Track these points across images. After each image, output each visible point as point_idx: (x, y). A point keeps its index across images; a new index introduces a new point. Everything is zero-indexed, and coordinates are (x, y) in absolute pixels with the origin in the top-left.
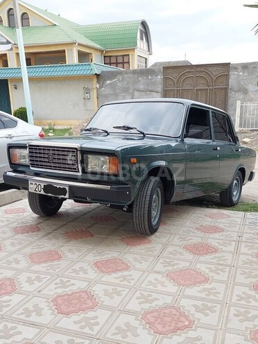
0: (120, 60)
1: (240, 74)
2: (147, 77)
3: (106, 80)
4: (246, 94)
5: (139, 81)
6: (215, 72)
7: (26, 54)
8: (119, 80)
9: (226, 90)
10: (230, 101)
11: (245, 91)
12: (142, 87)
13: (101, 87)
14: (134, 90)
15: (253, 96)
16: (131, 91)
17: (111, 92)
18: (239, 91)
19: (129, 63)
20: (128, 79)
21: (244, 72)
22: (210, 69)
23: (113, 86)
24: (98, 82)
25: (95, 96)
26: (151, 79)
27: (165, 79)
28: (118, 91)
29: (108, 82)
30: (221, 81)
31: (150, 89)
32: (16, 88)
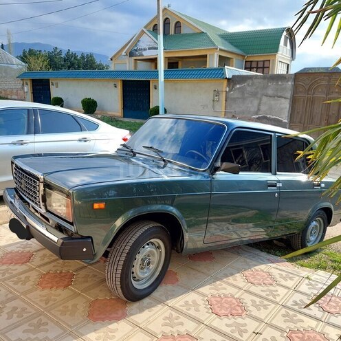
0: (261, 65)
2: (277, 83)
3: (235, 84)
5: (268, 86)
7: (165, 58)
8: (248, 84)
12: (270, 92)
13: (230, 91)
14: (263, 95)
16: (259, 96)
17: (239, 96)
19: (269, 67)
20: (258, 84)
23: (242, 90)
24: (228, 85)
25: (224, 98)
26: (281, 85)
27: (296, 85)
28: (246, 95)
29: (238, 86)
31: (279, 94)
32: (156, 89)
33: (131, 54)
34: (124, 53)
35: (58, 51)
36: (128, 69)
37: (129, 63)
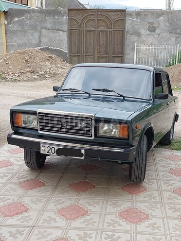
1: (135, 19)
2: (54, 17)
3: (13, 17)
4: (140, 36)
5: (46, 20)
6: (114, 17)
8: (27, 18)
9: (123, 32)
10: (127, 42)
11: (139, 35)
12: (49, 26)
13: (9, 23)
14: (42, 28)
15: (144, 38)
16: (39, 28)
17: (19, 28)
18: (133, 34)
20: (36, 18)
21: (137, 18)
22: (110, 14)
23: (21, 23)
24: (6, 18)
25: (4, 31)
26: (58, 19)
27: (70, 20)
28: (26, 28)
29: (16, 19)
30: (119, 24)
31: (57, 28)
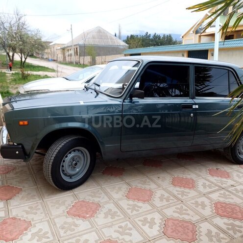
32: (213, 55)
33: (197, 32)
34: (191, 32)
35: (148, 34)
36: (193, 43)
37: (195, 38)
